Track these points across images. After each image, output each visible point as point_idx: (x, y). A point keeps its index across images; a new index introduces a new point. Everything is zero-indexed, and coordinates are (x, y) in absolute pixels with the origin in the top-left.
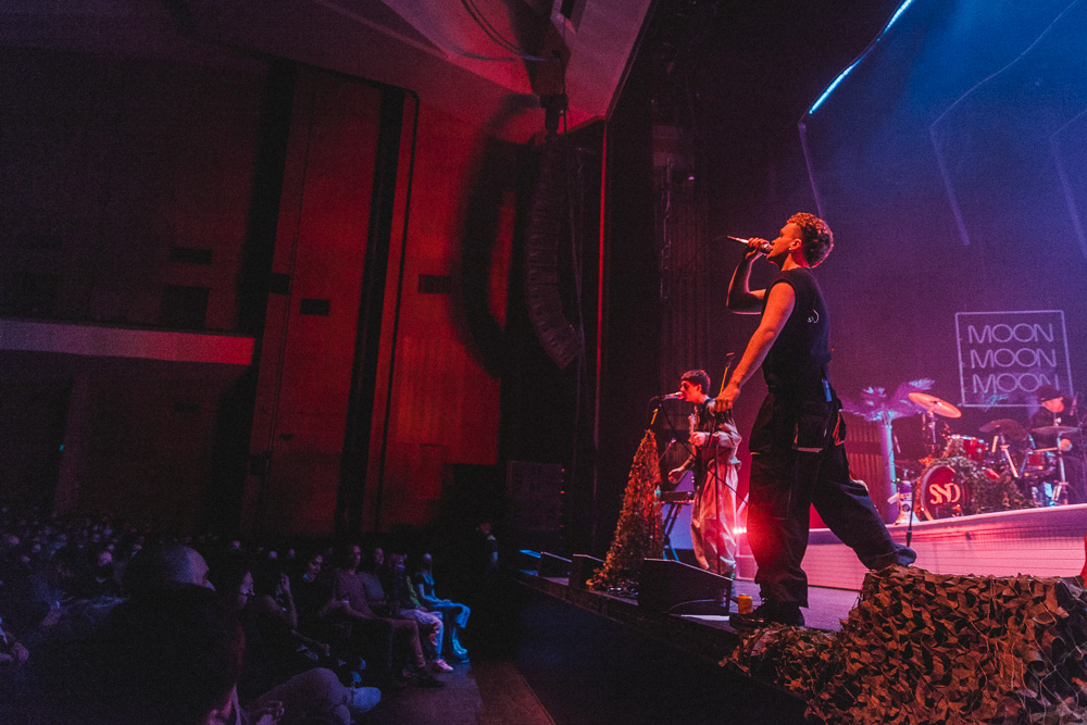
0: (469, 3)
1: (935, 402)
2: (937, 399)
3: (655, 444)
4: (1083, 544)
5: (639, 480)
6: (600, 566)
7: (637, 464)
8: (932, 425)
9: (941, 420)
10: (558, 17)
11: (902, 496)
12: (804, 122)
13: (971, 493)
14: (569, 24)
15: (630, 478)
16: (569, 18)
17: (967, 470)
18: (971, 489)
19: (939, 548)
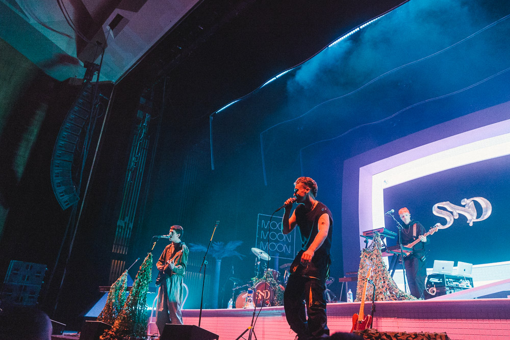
0: (60, 2)
1: (262, 253)
2: (262, 251)
3: (152, 261)
4: (352, 319)
5: (141, 280)
6: (110, 328)
7: (141, 271)
8: (259, 263)
9: (262, 261)
10: (106, 27)
11: (249, 295)
12: (212, 116)
13: (275, 295)
14: (111, 32)
15: (137, 278)
16: (112, 30)
17: (274, 285)
18: (275, 293)
19: (266, 320)
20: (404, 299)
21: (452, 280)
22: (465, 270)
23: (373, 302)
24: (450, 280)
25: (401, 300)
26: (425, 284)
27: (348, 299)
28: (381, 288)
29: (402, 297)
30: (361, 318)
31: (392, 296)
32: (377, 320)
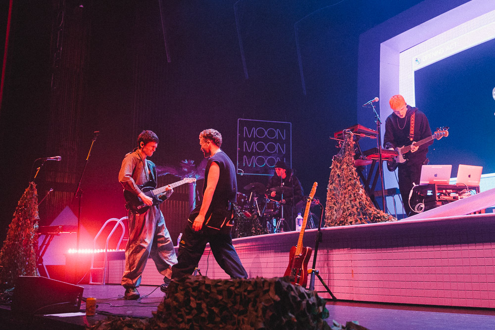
3: (36, 192)
5: (21, 219)
15: (15, 217)
20: (379, 221)
21: (451, 191)
22: (469, 176)
23: (319, 230)
24: (448, 191)
25: (376, 222)
26: (410, 198)
27: (297, 226)
28: (350, 208)
29: (377, 218)
30: (298, 252)
31: (364, 218)
32: (328, 252)
